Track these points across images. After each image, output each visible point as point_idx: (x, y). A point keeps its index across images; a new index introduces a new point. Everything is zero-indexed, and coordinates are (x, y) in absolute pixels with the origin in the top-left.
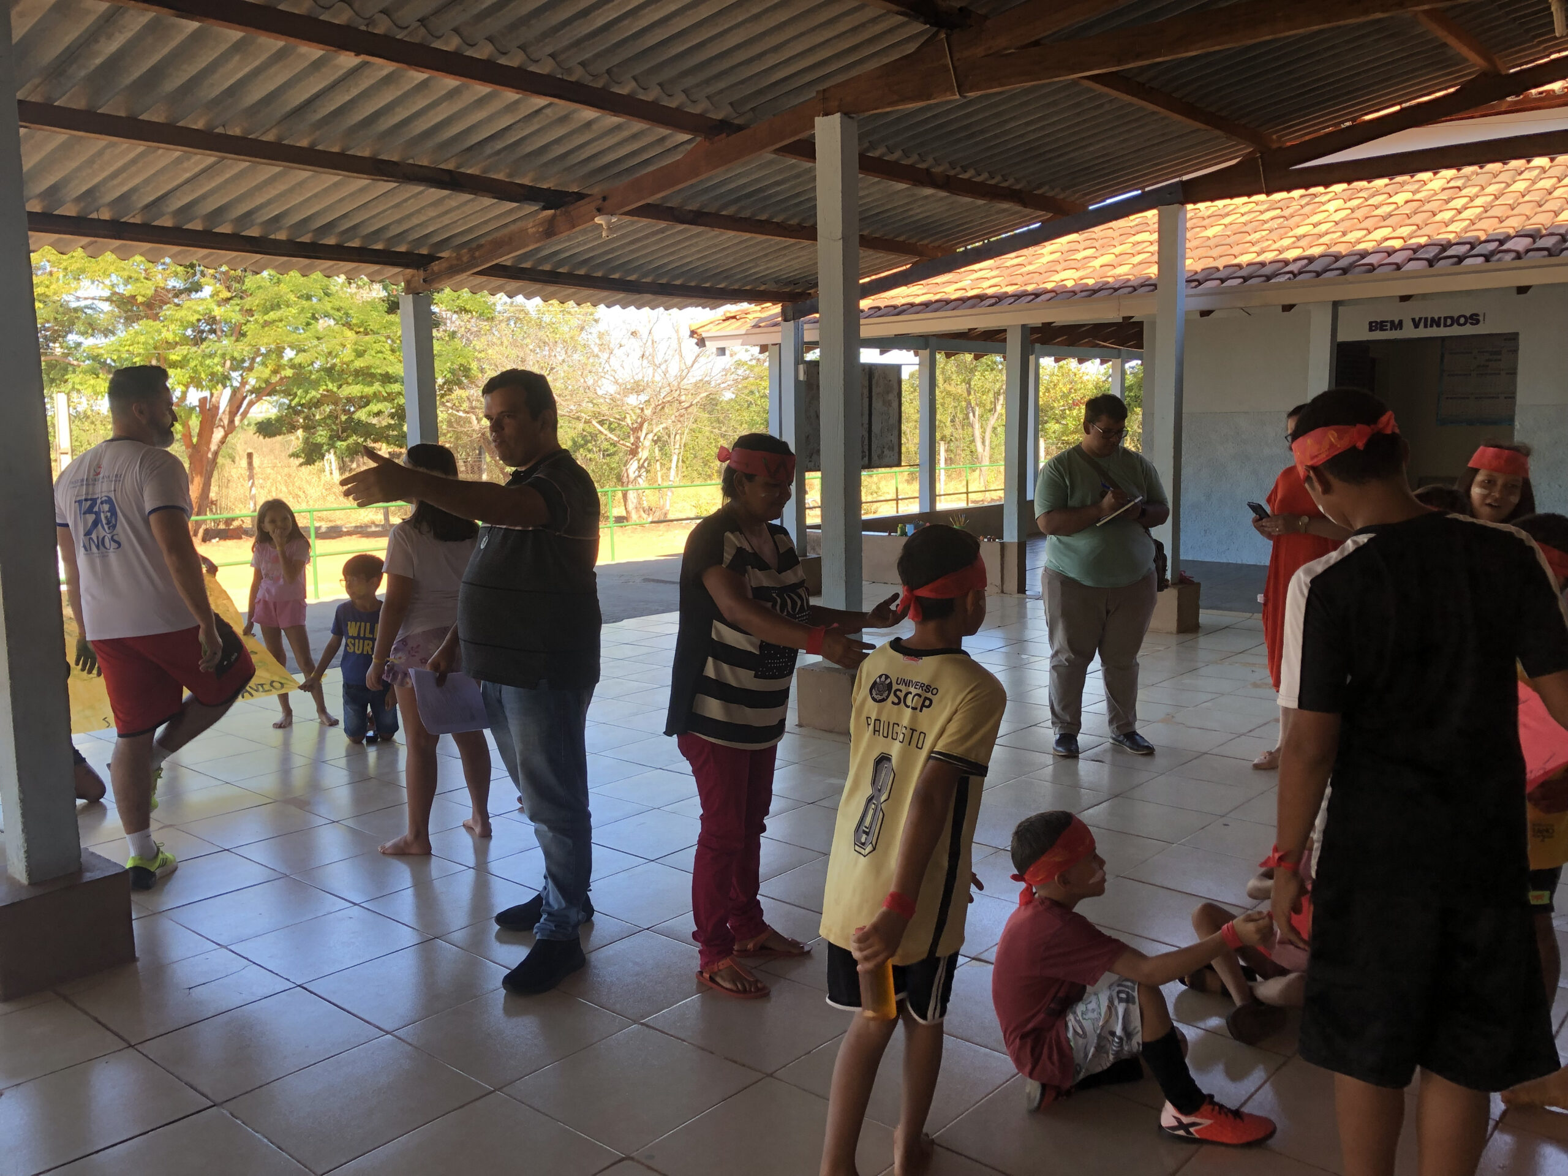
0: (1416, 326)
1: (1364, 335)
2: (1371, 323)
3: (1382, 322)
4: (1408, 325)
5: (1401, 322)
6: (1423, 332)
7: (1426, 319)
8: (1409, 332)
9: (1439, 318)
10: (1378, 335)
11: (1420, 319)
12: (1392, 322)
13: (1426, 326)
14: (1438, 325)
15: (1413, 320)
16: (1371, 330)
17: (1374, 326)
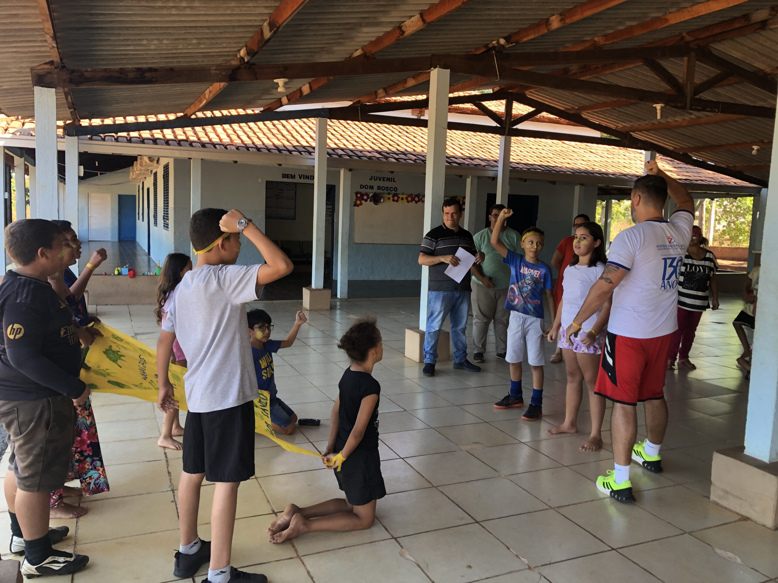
0: (300, 178)
1: (281, 179)
2: (283, 174)
3: (287, 174)
4: (297, 177)
5: (294, 175)
6: (302, 181)
7: (304, 175)
8: (297, 180)
9: (309, 176)
10: (286, 180)
11: (302, 175)
12: (291, 175)
13: (304, 179)
14: (308, 179)
15: (299, 175)
16: (283, 177)
17: (285, 176)
